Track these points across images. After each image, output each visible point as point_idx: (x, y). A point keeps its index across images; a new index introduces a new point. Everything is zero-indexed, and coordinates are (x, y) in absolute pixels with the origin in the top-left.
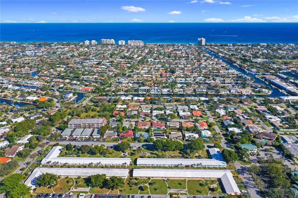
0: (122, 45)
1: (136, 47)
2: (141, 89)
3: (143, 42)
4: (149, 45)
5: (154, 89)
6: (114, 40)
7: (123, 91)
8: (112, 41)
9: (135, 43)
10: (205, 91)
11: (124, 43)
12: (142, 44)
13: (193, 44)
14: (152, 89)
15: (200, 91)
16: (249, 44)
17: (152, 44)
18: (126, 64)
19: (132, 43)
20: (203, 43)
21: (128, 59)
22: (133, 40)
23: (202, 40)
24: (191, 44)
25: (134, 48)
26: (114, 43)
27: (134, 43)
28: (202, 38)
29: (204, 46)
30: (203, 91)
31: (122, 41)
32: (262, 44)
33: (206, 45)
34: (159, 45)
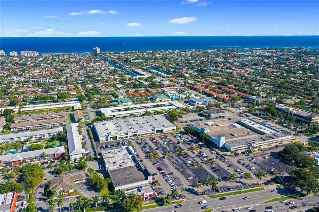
0: (14, 56)
1: (30, 57)
2: (31, 81)
3: (37, 52)
4: (45, 55)
5: (42, 80)
6: (4, 51)
7: (14, 83)
8: (1, 52)
9: (29, 54)
10: (84, 78)
11: (16, 54)
12: (36, 54)
13: (89, 53)
14: (40, 80)
15: (79, 79)
16: (137, 51)
17: (48, 54)
18: (19, 68)
19: (25, 54)
20: (98, 52)
21: (20, 65)
22: (27, 51)
23: (96, 49)
24: (87, 53)
25: (27, 57)
26: (4, 55)
27: (27, 54)
28: (97, 47)
29: (99, 54)
30: (82, 79)
31: (14, 52)
32: (148, 51)
33: (101, 53)
34: (55, 55)
